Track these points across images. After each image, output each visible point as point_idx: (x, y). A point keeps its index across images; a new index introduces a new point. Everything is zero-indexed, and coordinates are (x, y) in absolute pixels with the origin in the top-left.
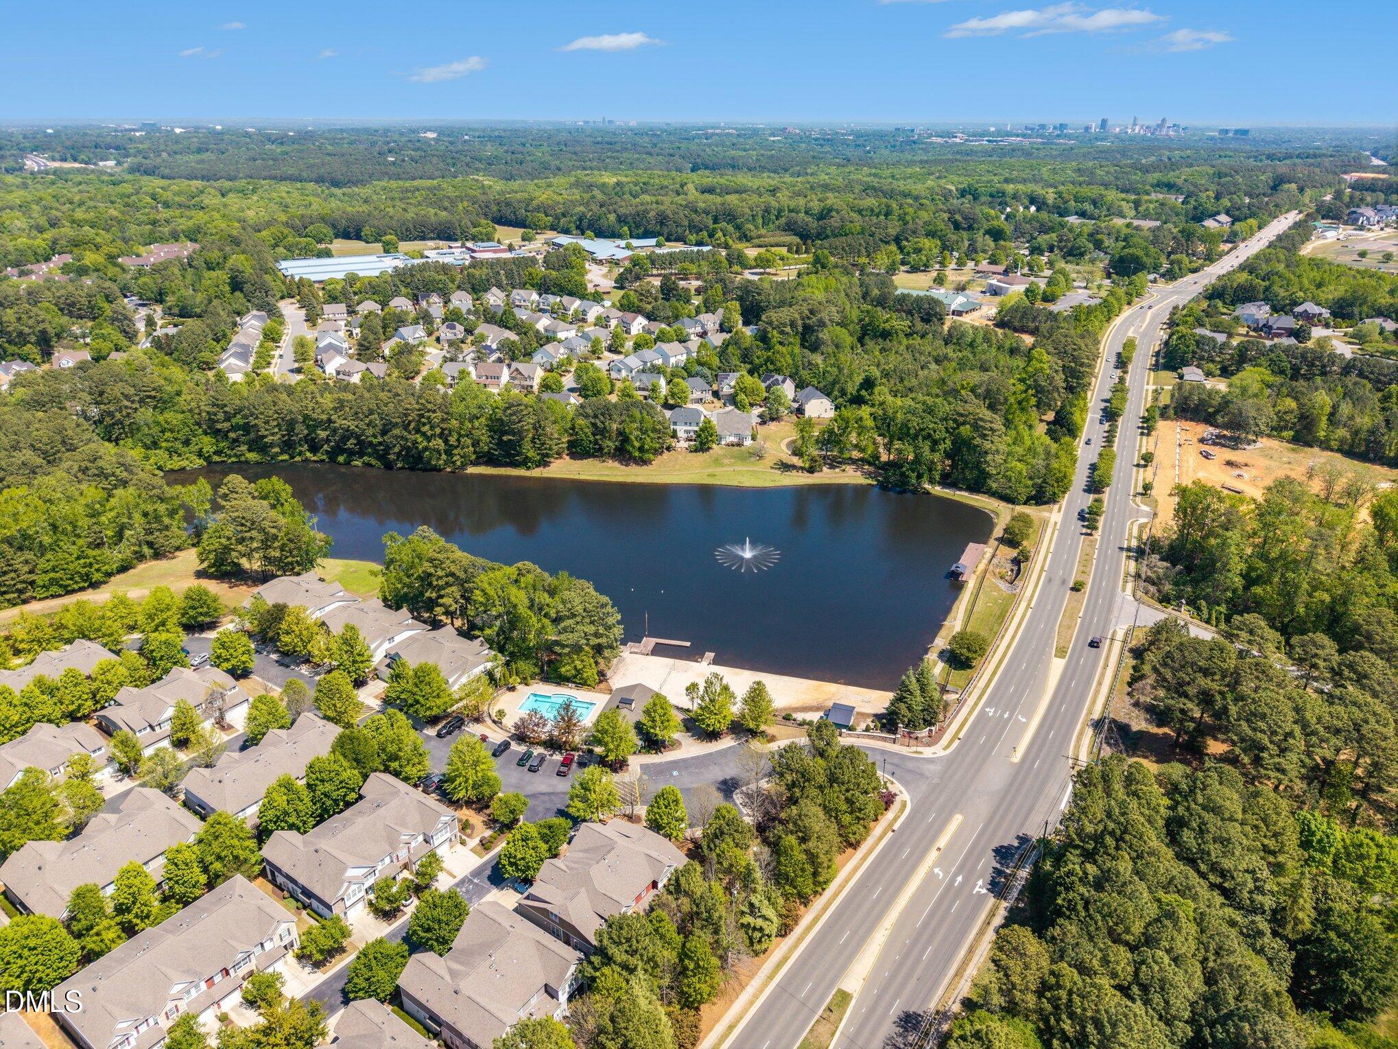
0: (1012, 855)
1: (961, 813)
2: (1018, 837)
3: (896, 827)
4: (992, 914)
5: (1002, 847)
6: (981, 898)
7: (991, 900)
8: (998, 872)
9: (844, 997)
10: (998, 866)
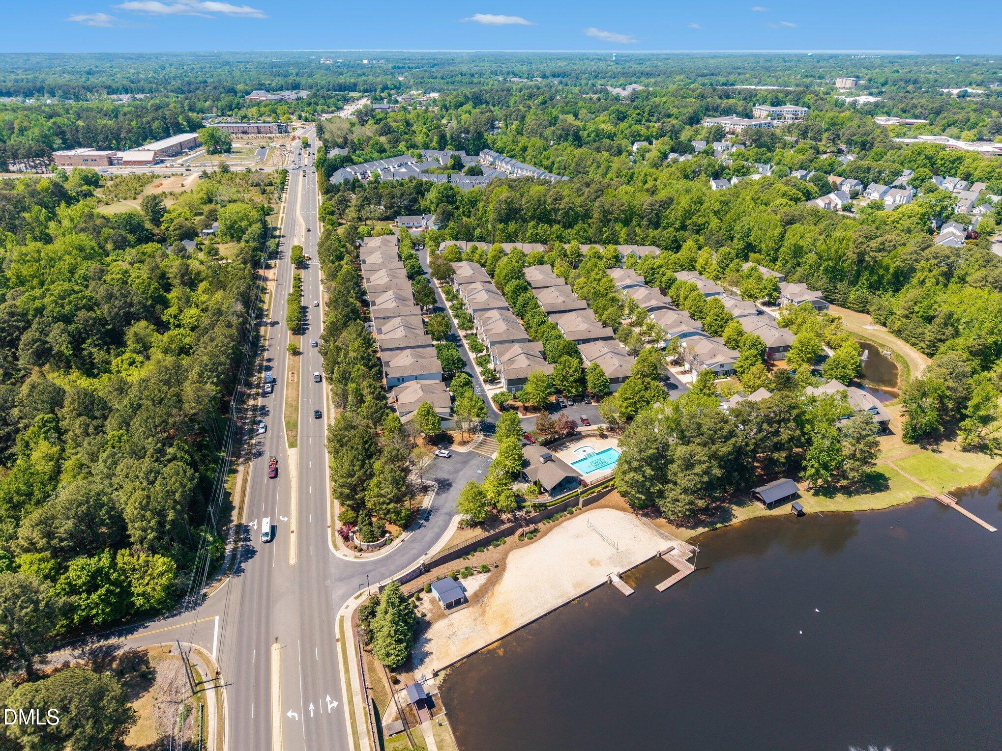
0: (242, 556)
1: (293, 566)
2: (243, 571)
3: (329, 530)
4: (240, 514)
5: (252, 557)
6: (251, 519)
7: (244, 521)
8: (247, 539)
9: (292, 445)
10: (248, 543)
